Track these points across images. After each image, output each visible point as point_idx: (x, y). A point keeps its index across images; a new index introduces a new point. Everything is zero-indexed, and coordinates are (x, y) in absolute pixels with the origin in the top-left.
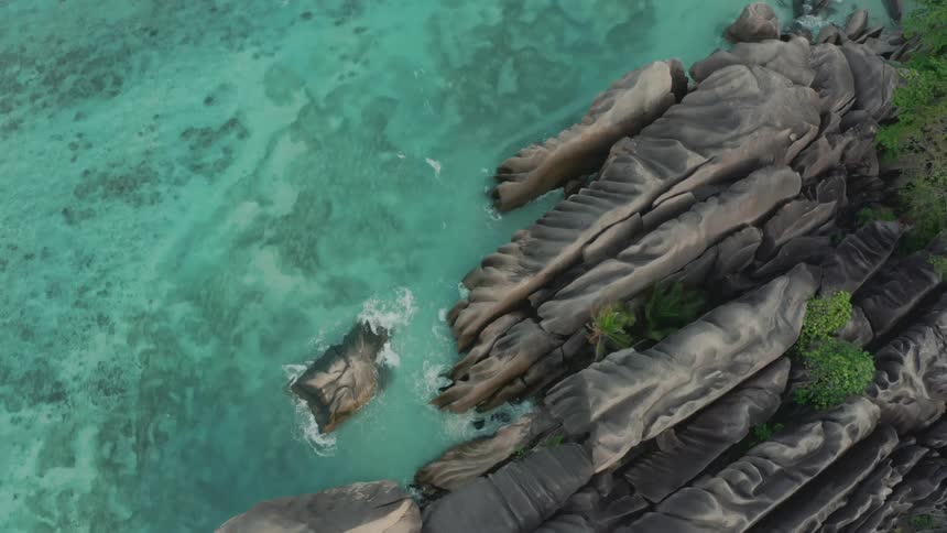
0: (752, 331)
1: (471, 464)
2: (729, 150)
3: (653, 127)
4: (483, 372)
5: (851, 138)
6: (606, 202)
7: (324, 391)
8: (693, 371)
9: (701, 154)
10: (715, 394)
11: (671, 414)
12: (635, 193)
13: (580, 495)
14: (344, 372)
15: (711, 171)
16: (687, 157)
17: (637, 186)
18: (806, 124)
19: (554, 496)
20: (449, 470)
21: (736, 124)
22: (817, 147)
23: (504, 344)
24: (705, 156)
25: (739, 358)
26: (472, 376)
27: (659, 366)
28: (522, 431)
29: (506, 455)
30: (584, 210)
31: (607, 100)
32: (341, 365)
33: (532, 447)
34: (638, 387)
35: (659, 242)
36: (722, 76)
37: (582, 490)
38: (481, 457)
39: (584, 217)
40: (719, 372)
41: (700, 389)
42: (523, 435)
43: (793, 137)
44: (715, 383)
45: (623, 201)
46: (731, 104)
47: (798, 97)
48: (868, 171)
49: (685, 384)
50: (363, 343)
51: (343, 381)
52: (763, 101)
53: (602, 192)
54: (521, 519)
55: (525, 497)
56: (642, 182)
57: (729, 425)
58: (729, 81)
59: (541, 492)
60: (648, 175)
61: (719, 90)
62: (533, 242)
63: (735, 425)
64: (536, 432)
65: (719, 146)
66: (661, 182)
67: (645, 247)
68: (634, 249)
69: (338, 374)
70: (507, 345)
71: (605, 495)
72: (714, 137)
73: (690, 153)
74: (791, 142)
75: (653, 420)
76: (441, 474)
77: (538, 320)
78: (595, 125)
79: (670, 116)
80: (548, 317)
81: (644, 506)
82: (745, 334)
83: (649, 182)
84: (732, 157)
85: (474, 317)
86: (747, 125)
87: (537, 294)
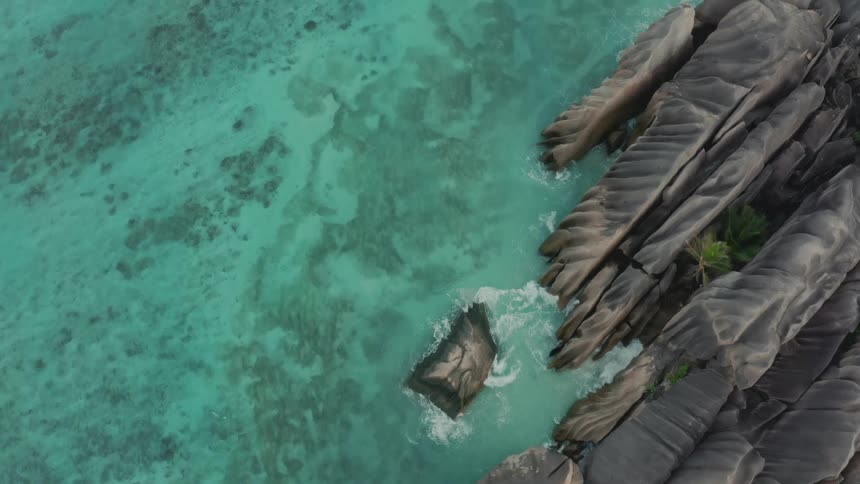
0: (842, 232)
1: (607, 412)
2: (767, 78)
3: (687, 69)
4: (595, 325)
5: (846, 48)
6: (672, 145)
7: (449, 379)
8: (805, 278)
9: (743, 85)
10: (828, 294)
11: (799, 321)
12: (697, 131)
13: (725, 413)
14: (463, 356)
15: (755, 98)
16: (733, 90)
17: (698, 125)
18: (817, 42)
19: (704, 420)
20: (589, 422)
21: (765, 53)
22: (826, 61)
23: (611, 295)
24: (746, 86)
25: (839, 258)
26: (584, 331)
27: (777, 281)
28: (648, 371)
29: (639, 395)
30: (656, 157)
31: (642, 52)
32: (458, 351)
33: (661, 381)
34: (767, 304)
35: (734, 171)
36: (740, 13)
37: (723, 408)
38: (614, 403)
39: (659, 163)
40: (826, 275)
41: (815, 293)
42: (650, 373)
43: (809, 56)
44: (825, 285)
45: (689, 141)
46: (756, 36)
47: (805, 20)
48: (856, 74)
49: (803, 291)
50: (471, 325)
51: (465, 365)
52: (782, 29)
53: (660, 136)
54: (679, 449)
55: (677, 428)
56: (701, 120)
57: (842, 318)
58: (749, 15)
59: (691, 421)
60: (704, 113)
61: (741, 25)
62: (611, 196)
63: (847, 317)
64: (661, 368)
65: (756, 75)
66: (717, 117)
67: (721, 179)
68: (712, 181)
69: (458, 361)
70: (616, 295)
71: (745, 408)
72: (750, 68)
73: (734, 86)
74: (809, 61)
75: (786, 330)
76: (582, 427)
77: (638, 266)
78: (635, 77)
79: (701, 57)
80: (648, 262)
81: (784, 407)
82: (836, 235)
83: (707, 120)
84: (771, 82)
85: (576, 276)
86: (776, 53)
87: (628, 242)
